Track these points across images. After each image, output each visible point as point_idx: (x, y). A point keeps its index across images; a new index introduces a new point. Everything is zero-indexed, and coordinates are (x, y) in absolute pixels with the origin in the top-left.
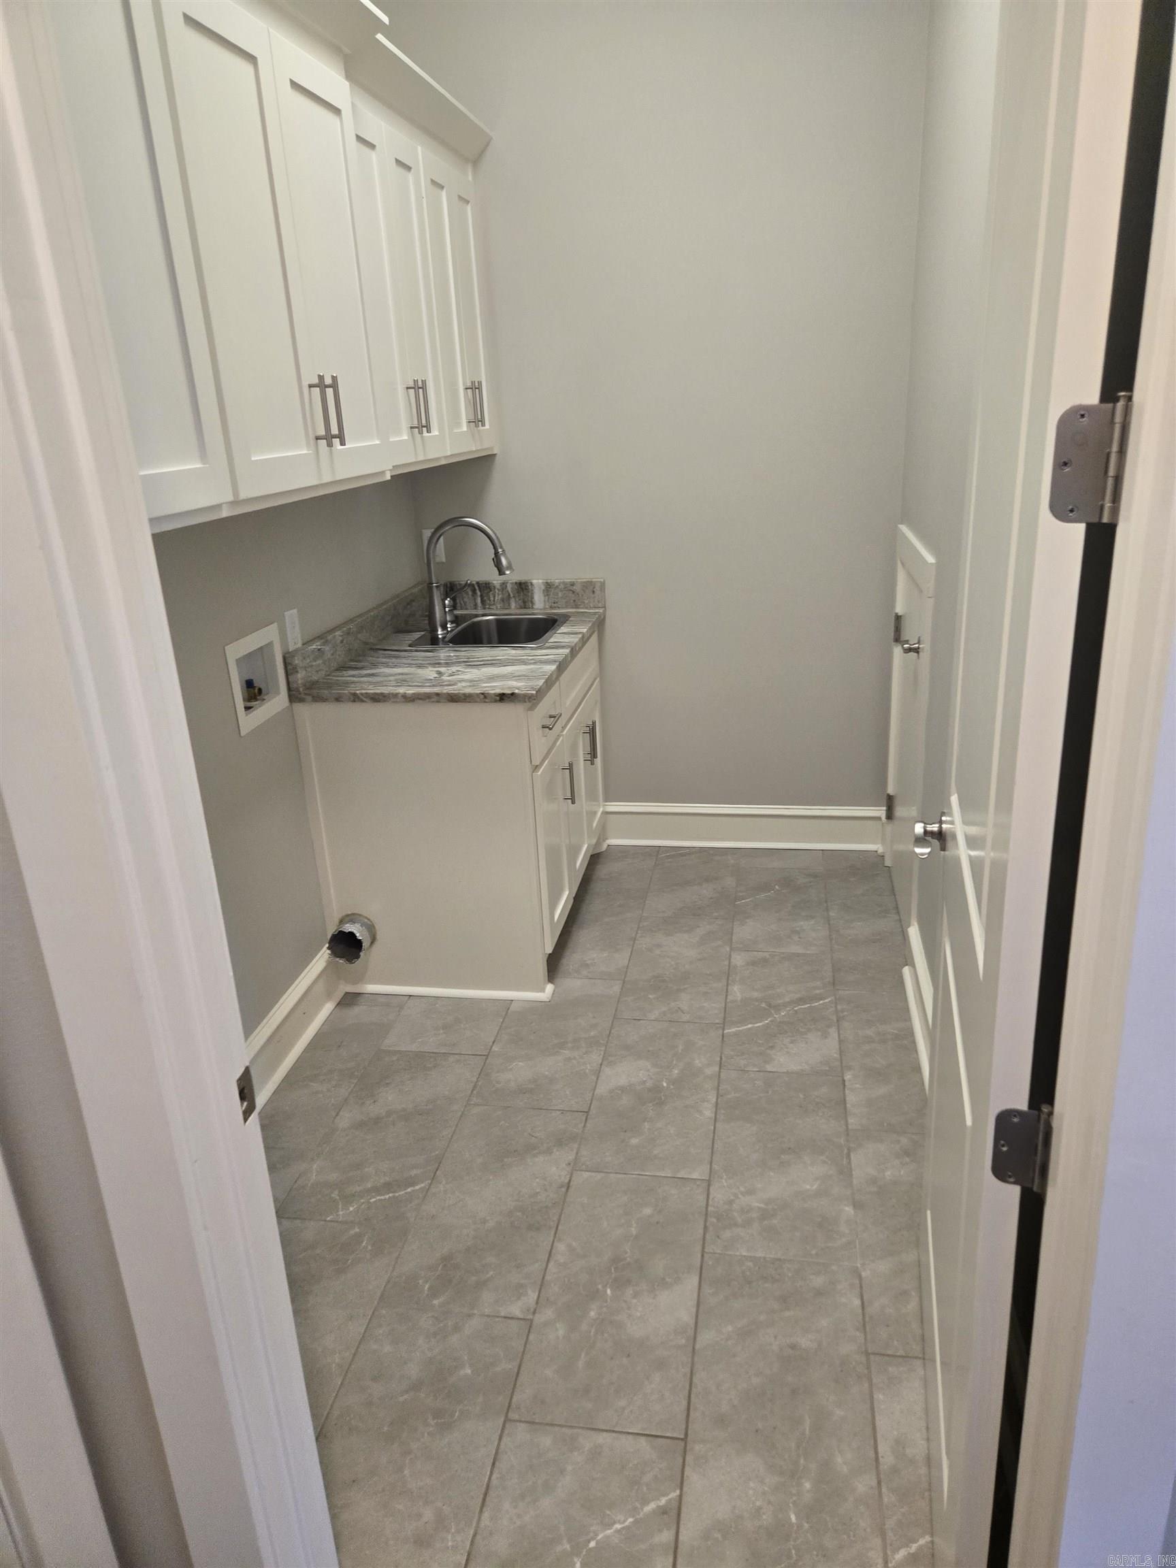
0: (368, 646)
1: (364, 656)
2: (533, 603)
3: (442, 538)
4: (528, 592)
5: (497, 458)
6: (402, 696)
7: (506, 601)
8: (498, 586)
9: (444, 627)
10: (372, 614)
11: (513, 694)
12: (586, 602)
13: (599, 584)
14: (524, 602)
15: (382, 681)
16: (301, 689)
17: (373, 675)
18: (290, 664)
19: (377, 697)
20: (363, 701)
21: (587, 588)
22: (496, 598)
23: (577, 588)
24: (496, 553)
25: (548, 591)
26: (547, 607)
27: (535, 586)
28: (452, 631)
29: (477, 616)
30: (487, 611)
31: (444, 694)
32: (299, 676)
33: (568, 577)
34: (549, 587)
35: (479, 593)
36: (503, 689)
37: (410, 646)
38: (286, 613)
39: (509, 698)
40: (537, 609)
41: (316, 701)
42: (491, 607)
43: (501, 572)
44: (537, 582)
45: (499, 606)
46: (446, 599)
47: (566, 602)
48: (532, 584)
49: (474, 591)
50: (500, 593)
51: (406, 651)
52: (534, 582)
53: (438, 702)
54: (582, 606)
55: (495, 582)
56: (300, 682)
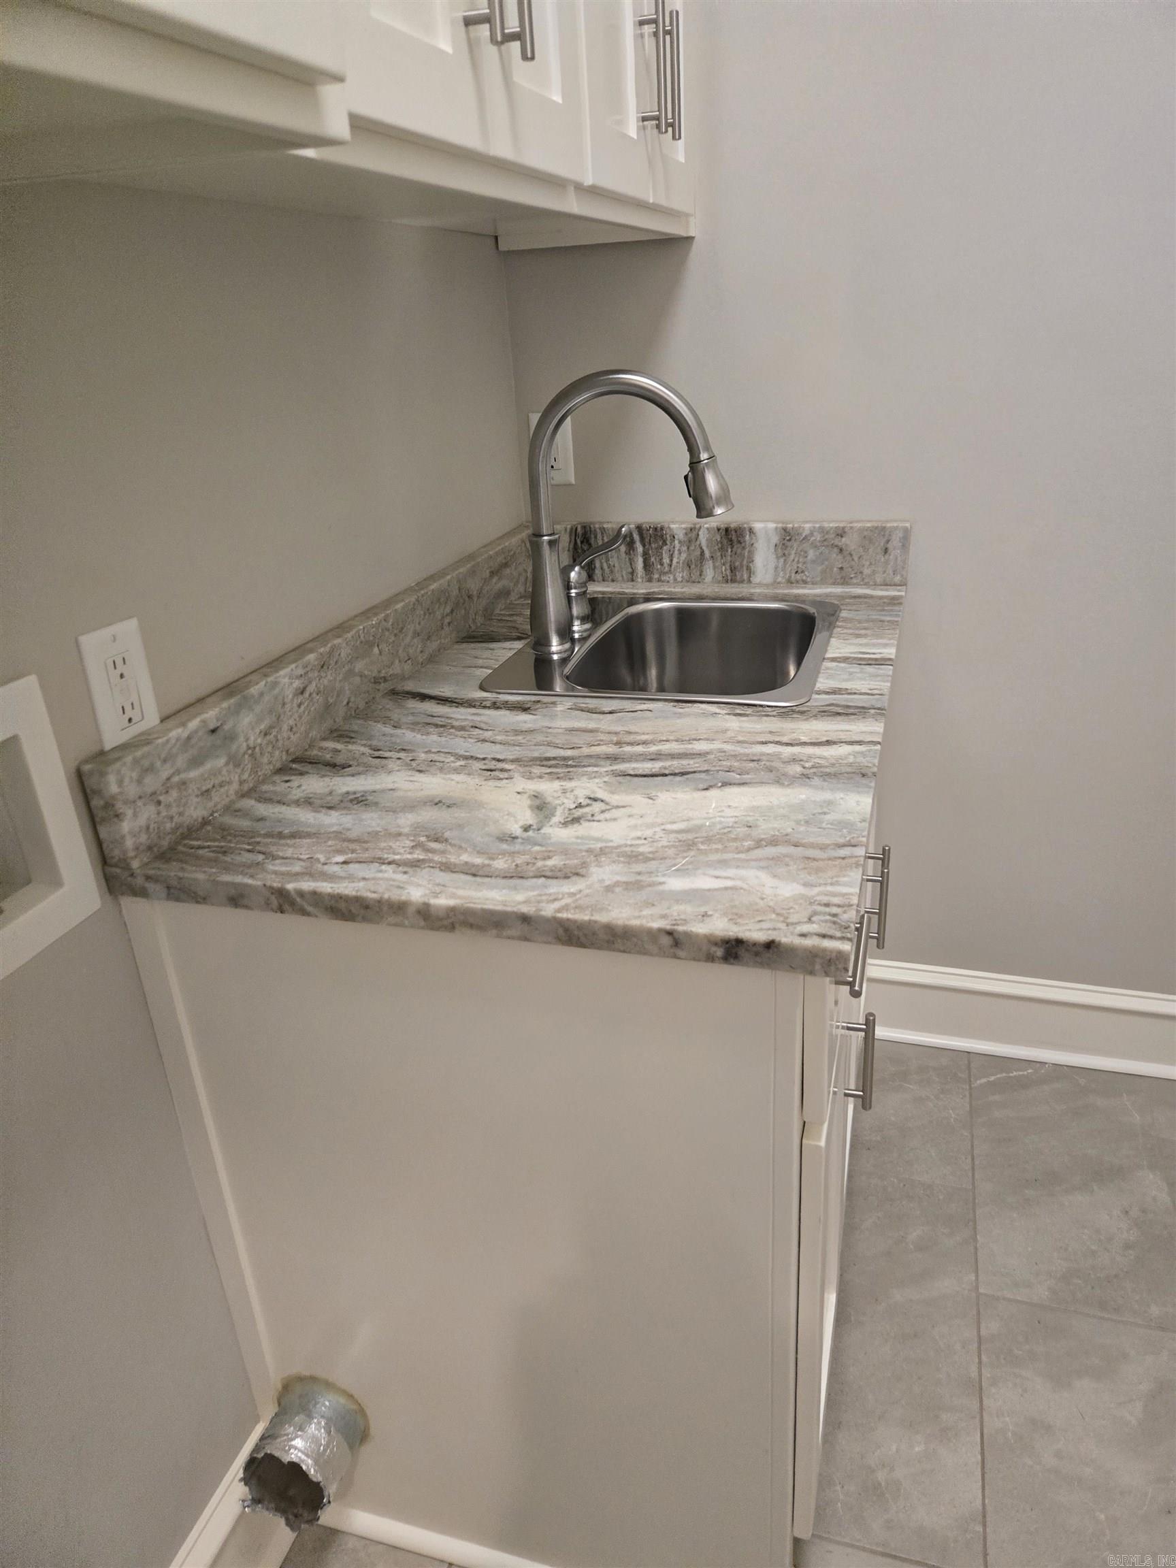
0: (383, 686)
1: (366, 718)
2: (750, 572)
3: (569, 419)
4: (744, 548)
5: (696, 250)
6: (419, 912)
7: (695, 565)
8: (680, 535)
9: (565, 633)
10: (399, 606)
11: (770, 945)
12: (867, 571)
13: (901, 535)
14: (733, 569)
15: (375, 835)
16: (135, 864)
17: (359, 801)
18: (98, 792)
19: (342, 905)
20: (304, 913)
21: (871, 541)
22: (675, 560)
23: (850, 542)
24: (694, 464)
25: (785, 547)
26: (780, 579)
27: (758, 534)
28: (583, 639)
29: (632, 601)
30: (654, 588)
31: (547, 920)
32: (126, 826)
33: (833, 518)
34: (787, 537)
35: (640, 549)
36: (735, 917)
37: (482, 688)
38: (88, 641)
39: (757, 954)
40: (760, 585)
41: (178, 900)
42: (663, 578)
43: (703, 510)
44: (765, 528)
45: (679, 577)
46: (573, 569)
47: (824, 572)
48: (751, 531)
49: (631, 545)
50: (685, 548)
51: (470, 704)
52: (758, 526)
53: (526, 939)
54: (855, 581)
55: (672, 526)
56: (129, 843)
